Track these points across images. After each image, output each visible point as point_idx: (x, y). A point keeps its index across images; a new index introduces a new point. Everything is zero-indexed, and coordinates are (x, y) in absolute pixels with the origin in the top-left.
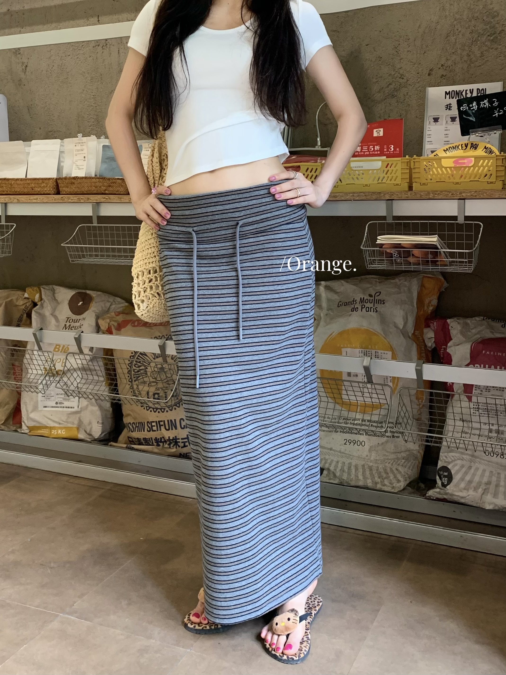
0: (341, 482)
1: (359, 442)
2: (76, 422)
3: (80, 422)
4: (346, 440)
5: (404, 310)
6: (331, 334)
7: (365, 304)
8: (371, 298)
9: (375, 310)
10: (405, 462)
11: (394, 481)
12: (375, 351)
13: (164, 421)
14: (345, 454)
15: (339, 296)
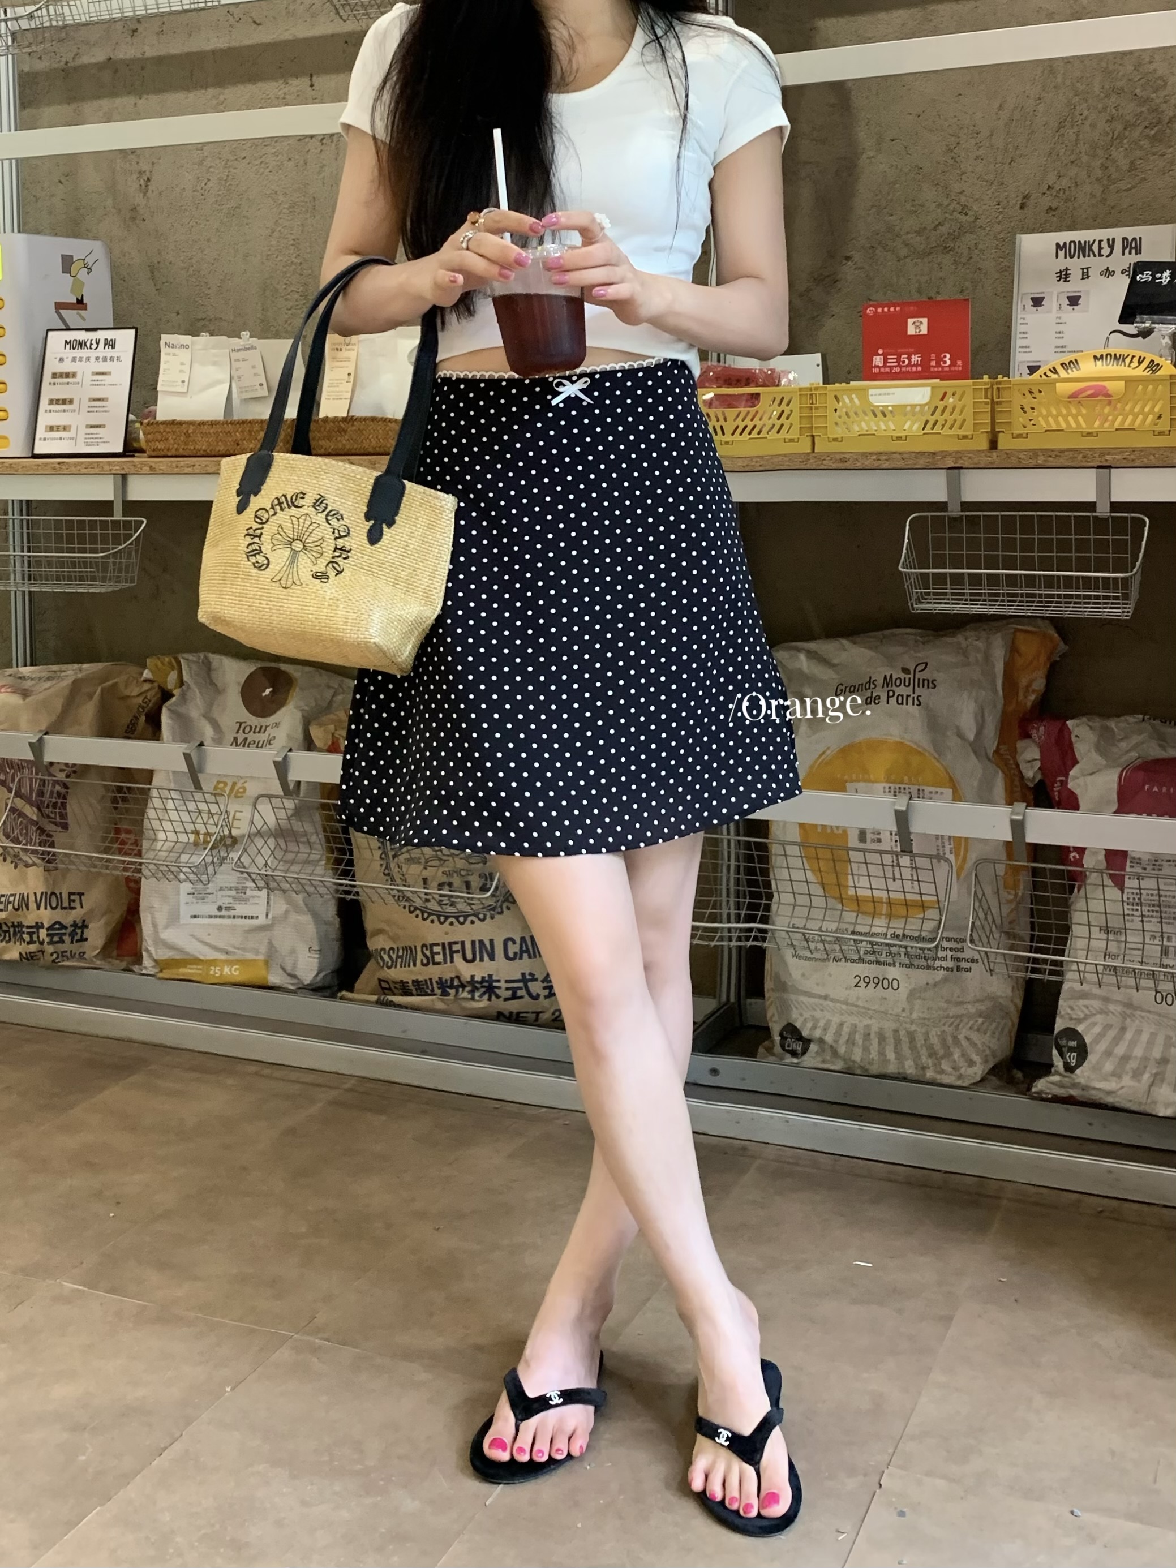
0: (849, 1068)
1: (886, 982)
2: (263, 949)
3: (272, 951)
4: (858, 979)
5: (976, 702)
6: (824, 753)
7: (894, 688)
8: (907, 676)
9: (916, 702)
10: (983, 1023)
11: (962, 1063)
12: (917, 787)
13: (463, 943)
14: (857, 1006)
15: (837, 673)
